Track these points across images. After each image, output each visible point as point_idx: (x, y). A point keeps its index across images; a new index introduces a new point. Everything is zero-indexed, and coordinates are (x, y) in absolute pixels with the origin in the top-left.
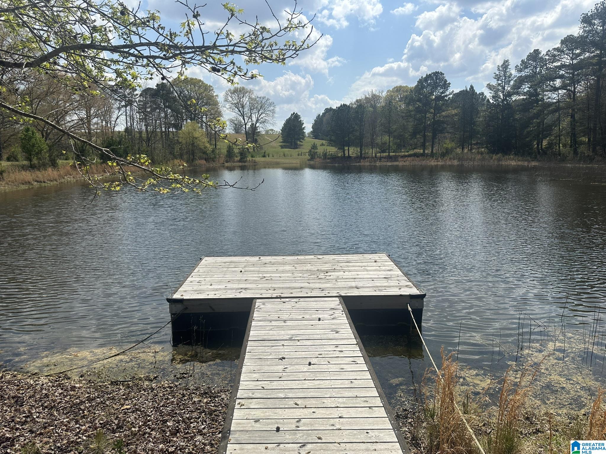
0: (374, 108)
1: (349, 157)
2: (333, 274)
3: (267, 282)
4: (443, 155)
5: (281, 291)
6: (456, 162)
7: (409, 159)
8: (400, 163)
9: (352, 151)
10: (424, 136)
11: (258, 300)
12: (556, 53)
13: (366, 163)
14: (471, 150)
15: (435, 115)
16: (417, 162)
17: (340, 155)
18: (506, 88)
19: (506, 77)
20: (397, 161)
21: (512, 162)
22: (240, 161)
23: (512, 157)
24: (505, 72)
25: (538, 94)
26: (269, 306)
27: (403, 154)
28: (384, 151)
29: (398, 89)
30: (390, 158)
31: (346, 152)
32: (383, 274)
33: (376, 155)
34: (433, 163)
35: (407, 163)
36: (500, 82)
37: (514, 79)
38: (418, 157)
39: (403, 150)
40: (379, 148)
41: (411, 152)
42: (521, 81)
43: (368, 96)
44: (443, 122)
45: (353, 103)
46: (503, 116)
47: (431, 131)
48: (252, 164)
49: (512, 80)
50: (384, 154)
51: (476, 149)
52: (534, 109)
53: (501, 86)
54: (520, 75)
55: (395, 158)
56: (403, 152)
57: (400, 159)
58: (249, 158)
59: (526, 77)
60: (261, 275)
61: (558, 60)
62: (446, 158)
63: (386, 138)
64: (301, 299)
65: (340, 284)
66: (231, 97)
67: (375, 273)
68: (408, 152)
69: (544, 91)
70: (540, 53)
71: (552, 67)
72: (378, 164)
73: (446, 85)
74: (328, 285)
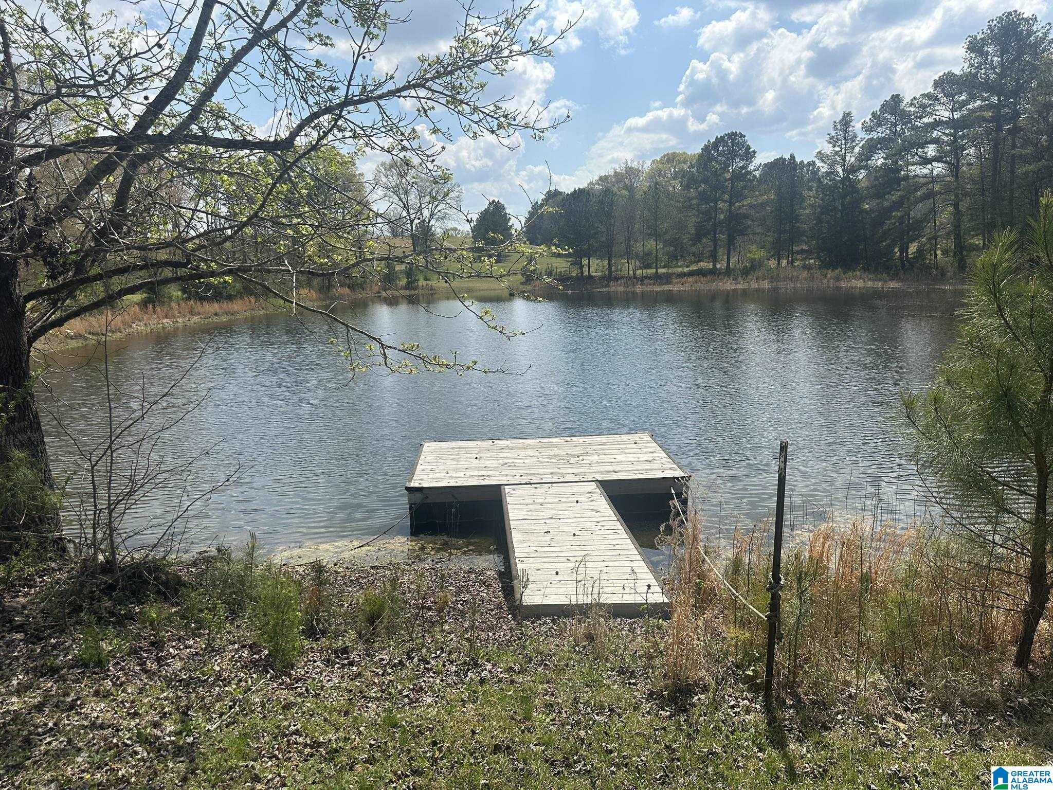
0: (629, 191)
1: (590, 277)
2: (584, 458)
3: (511, 468)
4: (746, 272)
5: (530, 477)
6: (766, 285)
7: (690, 279)
8: (675, 287)
9: (595, 266)
10: (715, 241)
11: (506, 487)
12: (926, 101)
13: (618, 288)
14: (793, 262)
15: (731, 204)
16: (703, 285)
17: (574, 274)
18: (847, 158)
19: (847, 140)
20: (670, 283)
21: (858, 282)
22: (407, 287)
23: (858, 273)
24: (846, 132)
25: (898, 170)
26: (521, 491)
27: (680, 270)
28: (648, 266)
29: (670, 159)
30: (657, 278)
31: (585, 269)
32: (644, 457)
33: (634, 274)
34: (728, 285)
35: (687, 287)
36: (837, 149)
37: (861, 145)
38: (704, 275)
39: (679, 264)
40: (640, 261)
41: (694, 267)
42: (871, 148)
43: (619, 170)
44: (746, 216)
45: (594, 182)
46: (842, 204)
47: (726, 233)
48: (427, 292)
49: (857, 145)
50: (649, 271)
51: (800, 260)
52: (893, 195)
53: (839, 156)
54: (871, 136)
55: (666, 279)
56: (679, 267)
57: (674, 280)
58: (422, 282)
59: (880, 140)
60: (501, 461)
61: (931, 114)
62: (750, 277)
63: (651, 244)
64: (554, 485)
65: (595, 468)
66: (386, 176)
67: (635, 455)
68: (688, 266)
69: (908, 164)
70: (901, 101)
71: (919, 124)
72: (639, 289)
73: (749, 155)
74: (581, 470)
